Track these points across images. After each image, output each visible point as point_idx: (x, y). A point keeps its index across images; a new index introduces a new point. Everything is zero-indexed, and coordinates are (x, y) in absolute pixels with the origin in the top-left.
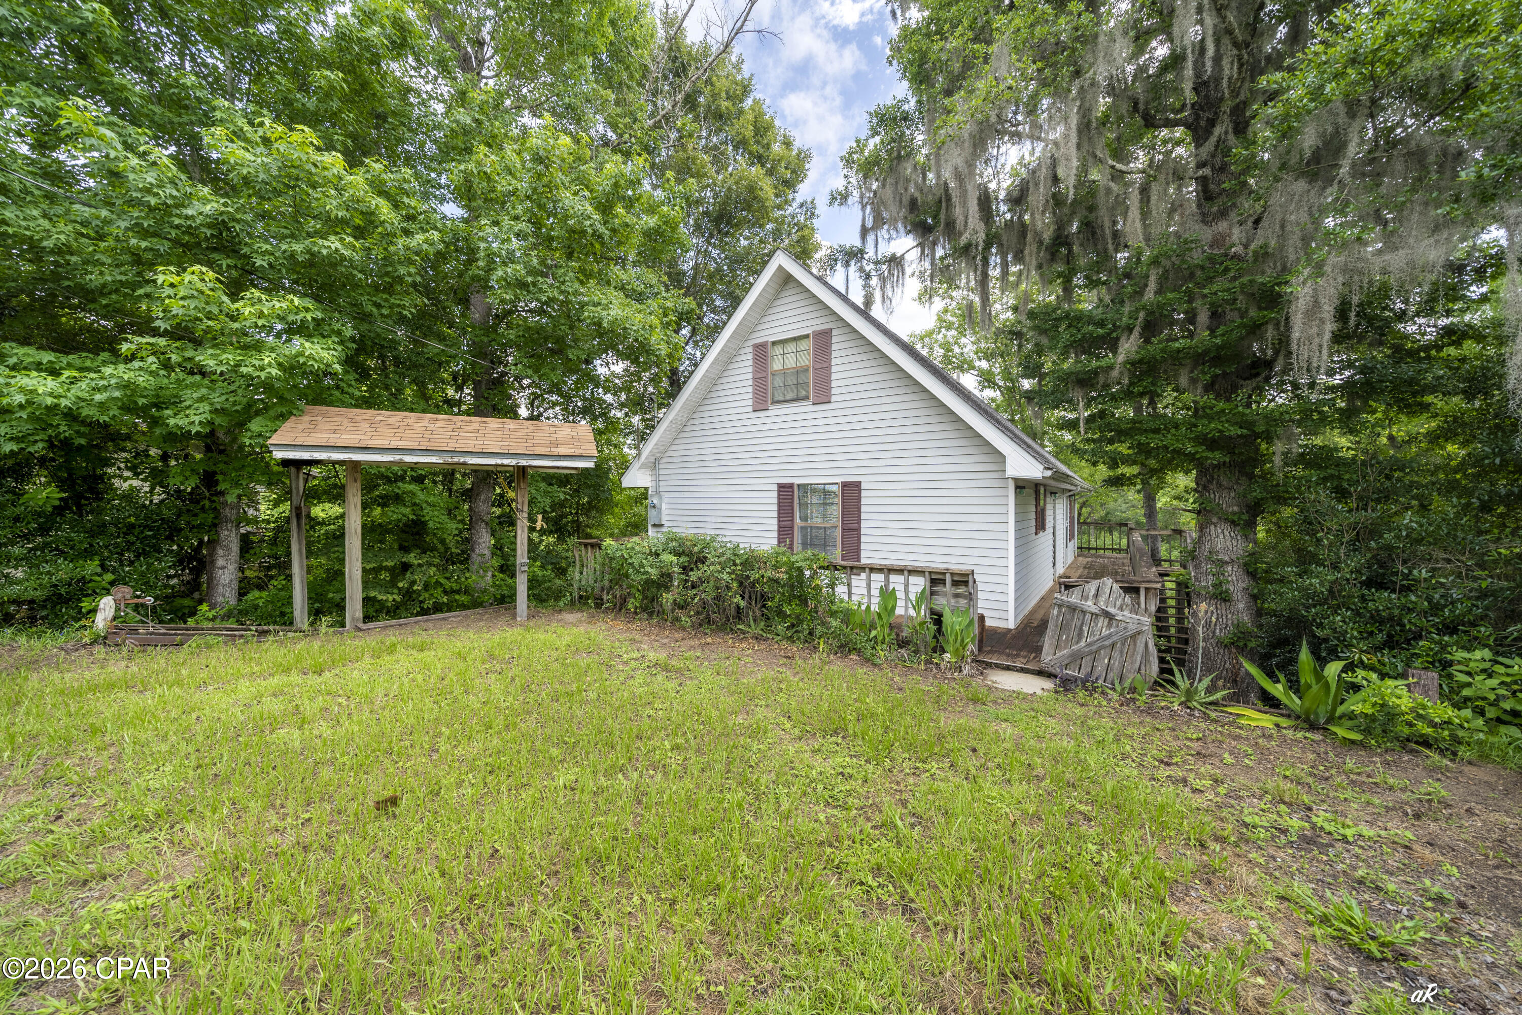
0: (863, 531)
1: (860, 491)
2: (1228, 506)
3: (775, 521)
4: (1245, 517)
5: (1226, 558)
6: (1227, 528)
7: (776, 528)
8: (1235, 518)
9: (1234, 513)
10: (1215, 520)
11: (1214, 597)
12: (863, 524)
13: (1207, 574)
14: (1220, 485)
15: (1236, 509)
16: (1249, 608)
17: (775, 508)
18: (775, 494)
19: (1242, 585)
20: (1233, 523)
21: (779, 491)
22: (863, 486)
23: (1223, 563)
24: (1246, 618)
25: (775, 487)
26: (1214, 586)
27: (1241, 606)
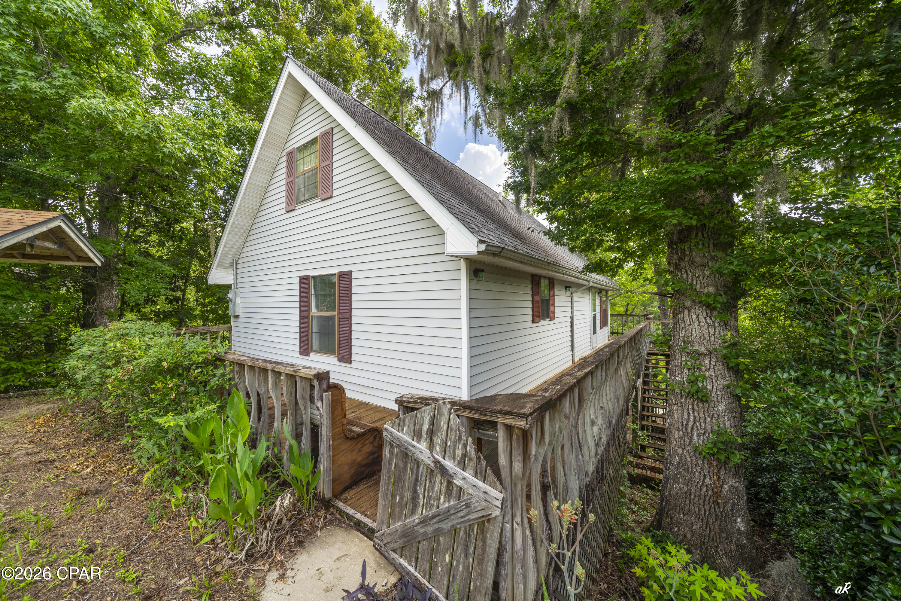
0: (354, 320)
1: (351, 280)
2: (703, 286)
3: (297, 311)
4: (723, 299)
5: (702, 349)
6: (701, 312)
7: (298, 317)
8: (710, 300)
9: (708, 295)
10: (688, 304)
11: (689, 395)
12: (354, 312)
13: (682, 368)
14: (692, 262)
15: (711, 289)
16: (731, 410)
17: (297, 299)
18: (297, 286)
19: (722, 382)
20: (709, 307)
21: (300, 283)
22: (354, 275)
23: (697, 356)
24: (728, 423)
25: (297, 280)
26: (690, 382)
27: (722, 407)
